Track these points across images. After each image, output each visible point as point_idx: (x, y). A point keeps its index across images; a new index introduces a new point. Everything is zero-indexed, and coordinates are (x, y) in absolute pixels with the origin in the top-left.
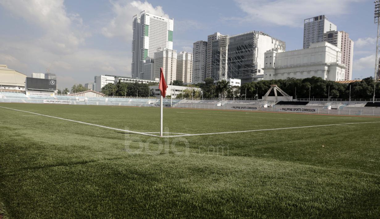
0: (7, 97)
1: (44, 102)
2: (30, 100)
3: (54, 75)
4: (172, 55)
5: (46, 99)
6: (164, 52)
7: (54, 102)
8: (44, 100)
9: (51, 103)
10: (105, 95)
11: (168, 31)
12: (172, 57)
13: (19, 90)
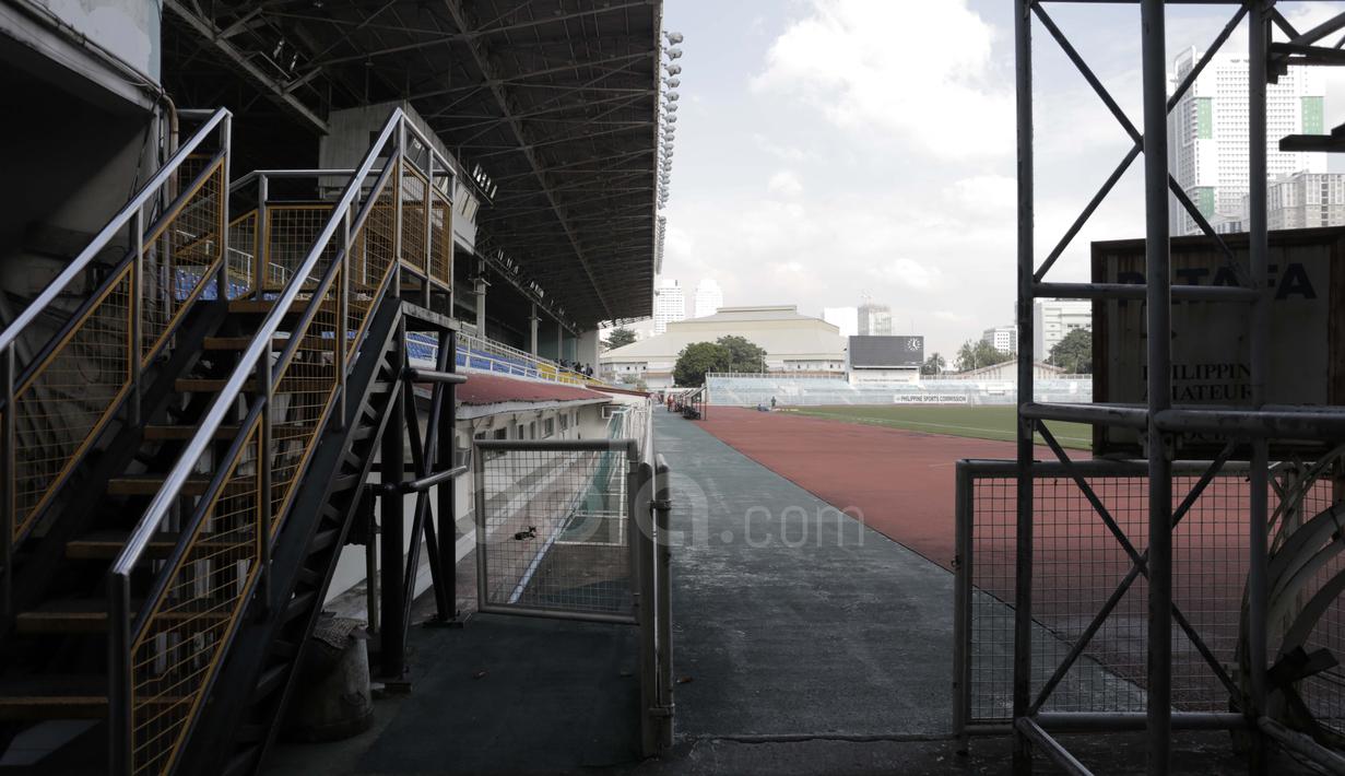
0: (809, 391)
1: (896, 402)
2: (860, 397)
3: (885, 309)
4: (1325, 194)
5: (898, 391)
6: (1285, 187)
7: (919, 399)
8: (897, 396)
9: (913, 402)
10: (1066, 372)
11: (1298, 103)
12: (1325, 201)
13: (832, 370)
